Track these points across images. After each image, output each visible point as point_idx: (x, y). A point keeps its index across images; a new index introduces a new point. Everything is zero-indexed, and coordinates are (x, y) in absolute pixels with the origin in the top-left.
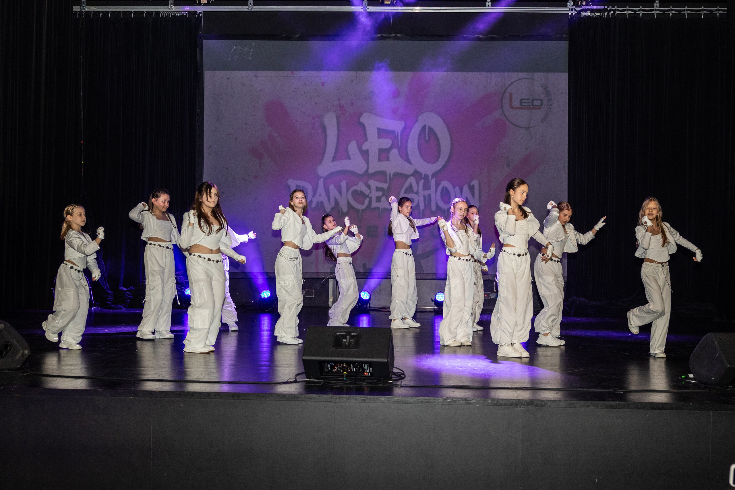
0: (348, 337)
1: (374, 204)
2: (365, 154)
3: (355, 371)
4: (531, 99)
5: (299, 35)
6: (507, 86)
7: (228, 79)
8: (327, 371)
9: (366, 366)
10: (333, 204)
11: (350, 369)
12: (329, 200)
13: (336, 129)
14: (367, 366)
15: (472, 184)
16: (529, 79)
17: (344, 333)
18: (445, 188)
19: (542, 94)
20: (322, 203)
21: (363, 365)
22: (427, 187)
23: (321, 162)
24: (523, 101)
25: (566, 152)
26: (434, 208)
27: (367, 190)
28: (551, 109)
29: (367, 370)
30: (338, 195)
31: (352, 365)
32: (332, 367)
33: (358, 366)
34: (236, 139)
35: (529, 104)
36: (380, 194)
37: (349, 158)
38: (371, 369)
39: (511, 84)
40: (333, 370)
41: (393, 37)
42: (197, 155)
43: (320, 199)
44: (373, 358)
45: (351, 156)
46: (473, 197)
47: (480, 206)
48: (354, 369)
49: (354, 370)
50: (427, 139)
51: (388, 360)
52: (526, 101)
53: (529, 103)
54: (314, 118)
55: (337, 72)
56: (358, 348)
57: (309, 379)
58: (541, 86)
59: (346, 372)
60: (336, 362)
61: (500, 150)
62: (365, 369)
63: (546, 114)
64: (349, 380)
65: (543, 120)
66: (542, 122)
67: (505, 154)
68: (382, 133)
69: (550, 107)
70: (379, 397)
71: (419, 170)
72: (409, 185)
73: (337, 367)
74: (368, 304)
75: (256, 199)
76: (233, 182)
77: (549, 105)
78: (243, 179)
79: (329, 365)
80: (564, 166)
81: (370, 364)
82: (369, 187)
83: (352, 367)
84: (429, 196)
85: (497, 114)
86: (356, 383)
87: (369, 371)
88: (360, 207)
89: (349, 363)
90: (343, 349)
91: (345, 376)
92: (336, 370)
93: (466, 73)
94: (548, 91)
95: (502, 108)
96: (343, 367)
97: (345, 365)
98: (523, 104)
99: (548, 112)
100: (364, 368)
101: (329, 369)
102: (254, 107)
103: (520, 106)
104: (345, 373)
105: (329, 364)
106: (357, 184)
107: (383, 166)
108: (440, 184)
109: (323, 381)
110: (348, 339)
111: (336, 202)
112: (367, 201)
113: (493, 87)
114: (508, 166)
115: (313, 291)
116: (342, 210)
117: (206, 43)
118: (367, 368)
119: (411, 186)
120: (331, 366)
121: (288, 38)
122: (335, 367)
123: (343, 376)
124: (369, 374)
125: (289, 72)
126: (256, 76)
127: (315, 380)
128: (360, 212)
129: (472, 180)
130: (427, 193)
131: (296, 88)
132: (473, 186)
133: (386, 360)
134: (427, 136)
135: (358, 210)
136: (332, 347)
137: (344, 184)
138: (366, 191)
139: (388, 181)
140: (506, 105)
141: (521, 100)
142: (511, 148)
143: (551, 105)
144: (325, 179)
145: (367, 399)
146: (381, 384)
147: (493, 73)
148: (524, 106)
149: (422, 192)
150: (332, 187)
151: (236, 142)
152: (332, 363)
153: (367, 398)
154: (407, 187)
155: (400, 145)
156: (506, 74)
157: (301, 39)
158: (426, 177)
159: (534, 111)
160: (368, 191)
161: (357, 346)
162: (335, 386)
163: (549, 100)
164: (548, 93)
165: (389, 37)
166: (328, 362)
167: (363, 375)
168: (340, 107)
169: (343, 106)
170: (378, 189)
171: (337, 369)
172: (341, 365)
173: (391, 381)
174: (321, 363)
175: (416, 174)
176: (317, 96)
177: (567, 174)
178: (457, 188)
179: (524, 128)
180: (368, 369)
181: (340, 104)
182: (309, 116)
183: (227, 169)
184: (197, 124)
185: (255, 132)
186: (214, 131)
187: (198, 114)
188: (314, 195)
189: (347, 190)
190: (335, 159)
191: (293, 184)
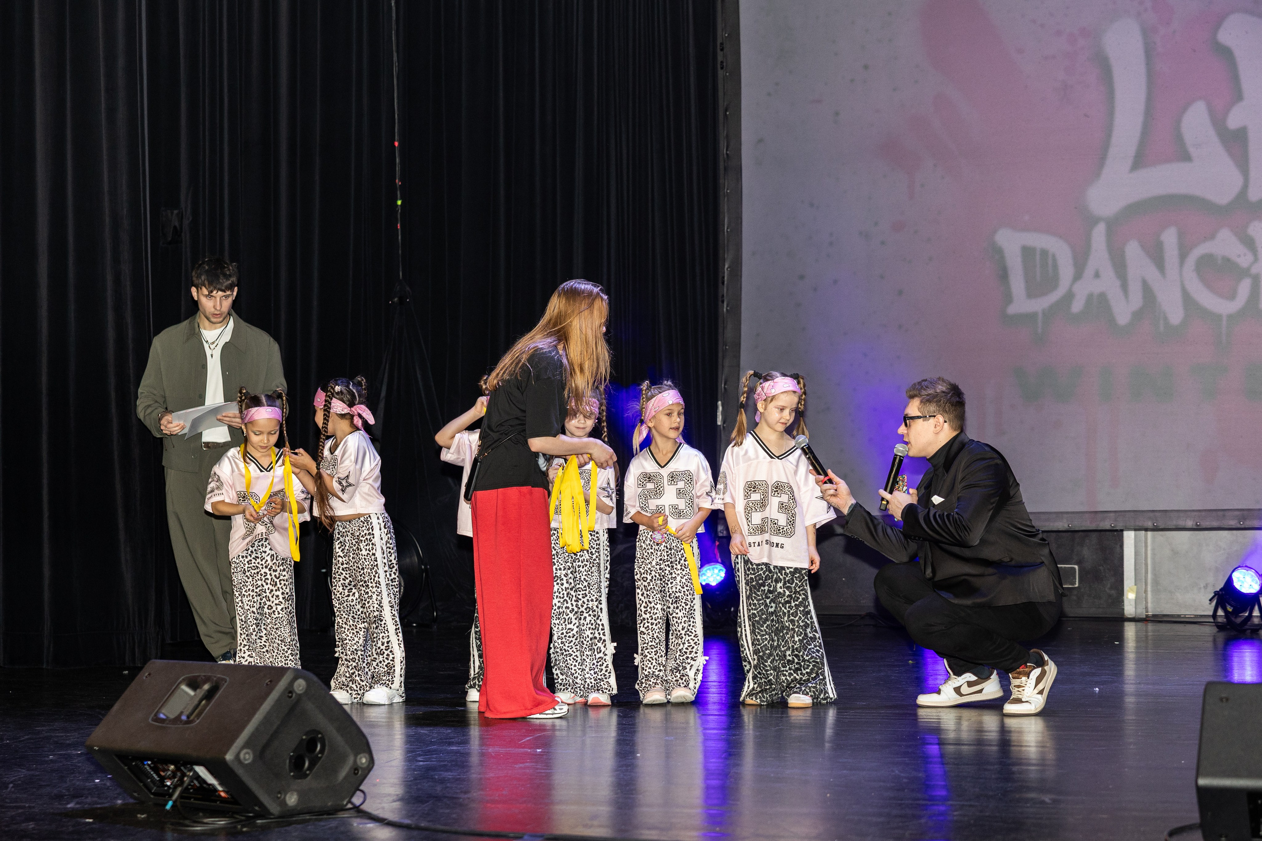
2: (1236, 142)
10: (1136, 300)
12: (1124, 287)
13: (1142, 69)
20: (1103, 297)
23: (1097, 173)
27: (1245, 255)
30: (1151, 273)
34: (837, 114)
37: (1185, 157)
42: (722, 167)
43: (1096, 287)
45: (1192, 150)
54: (1072, 39)
74: (1256, 608)
75: (900, 293)
76: (831, 244)
78: (860, 233)
82: (1249, 243)
88: (1224, 307)
102: (890, 14)
106: (1212, 237)
111: (1148, 293)
112: (1244, 288)
115: (1074, 569)
116: (1166, 319)
128: (1224, 323)
135: (1219, 317)
137: (1170, 238)
138: (1244, 259)
144: (1114, 225)
150: (1133, 250)
151: (836, 122)
160: (1250, 257)
182: (1059, 33)
183: (812, 205)
184: (720, 73)
185: (895, 90)
186: (769, 94)
187: (722, 44)
188: (1078, 276)
189: (1183, 257)
190: (1140, 161)
191: (1011, 241)
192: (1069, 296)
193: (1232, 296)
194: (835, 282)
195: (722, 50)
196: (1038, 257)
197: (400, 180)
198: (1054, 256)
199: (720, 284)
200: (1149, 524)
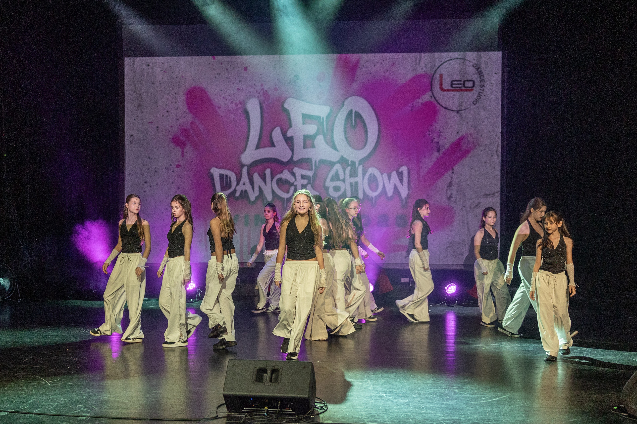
2: (289, 141)
4: (463, 81)
6: (436, 67)
7: (148, 65)
10: (257, 193)
12: (253, 188)
13: (259, 115)
15: (400, 170)
16: (461, 59)
18: (372, 175)
19: (474, 74)
20: (246, 191)
22: (354, 174)
23: (244, 150)
24: (454, 83)
25: (500, 135)
28: (483, 90)
30: (262, 184)
34: (158, 127)
35: (460, 86)
36: (305, 182)
37: (273, 145)
39: (441, 65)
43: (244, 188)
45: (275, 143)
46: (402, 183)
47: (409, 193)
50: (353, 124)
52: (457, 82)
53: (460, 84)
54: (236, 104)
55: (260, 56)
58: (473, 66)
61: (429, 135)
63: (478, 96)
65: (475, 103)
66: (474, 104)
67: (435, 138)
68: (307, 119)
69: (482, 89)
71: (346, 156)
72: (335, 172)
75: (179, 188)
76: (156, 171)
77: (482, 86)
78: (166, 168)
80: (497, 151)
82: (293, 174)
84: (356, 183)
85: (427, 97)
88: (285, 196)
93: (394, 54)
94: (481, 71)
95: (431, 90)
98: (454, 86)
99: (480, 94)
102: (176, 94)
103: (450, 88)
106: (282, 172)
107: (309, 153)
108: (367, 171)
111: (261, 191)
112: (292, 189)
113: (422, 69)
114: (438, 150)
116: (266, 199)
119: (337, 173)
125: (211, 57)
126: (177, 62)
128: (285, 201)
129: (401, 166)
130: (353, 180)
131: (217, 74)
132: (402, 172)
134: (353, 121)
135: (284, 199)
137: (268, 172)
138: (291, 179)
139: (314, 169)
140: (436, 88)
141: (452, 82)
142: (441, 132)
143: (484, 86)
144: (249, 167)
147: (422, 54)
148: (454, 87)
149: (349, 180)
150: (256, 176)
151: (157, 130)
154: (333, 174)
155: (325, 131)
156: (436, 54)
158: (353, 163)
159: (465, 92)
160: (294, 179)
163: (482, 81)
164: (480, 74)
168: (263, 92)
169: (266, 91)
170: (303, 177)
175: (343, 161)
176: (240, 81)
177: (500, 159)
178: (385, 175)
179: (456, 111)
181: (263, 89)
182: (232, 102)
183: (149, 158)
185: (177, 119)
186: (135, 120)
188: (238, 184)
189: (272, 179)
190: (258, 147)
191: (216, 172)
192: (235, 191)
193: (288, 192)
194: (157, 184)
196: (225, 177)
197: (5, 147)
198: (230, 178)
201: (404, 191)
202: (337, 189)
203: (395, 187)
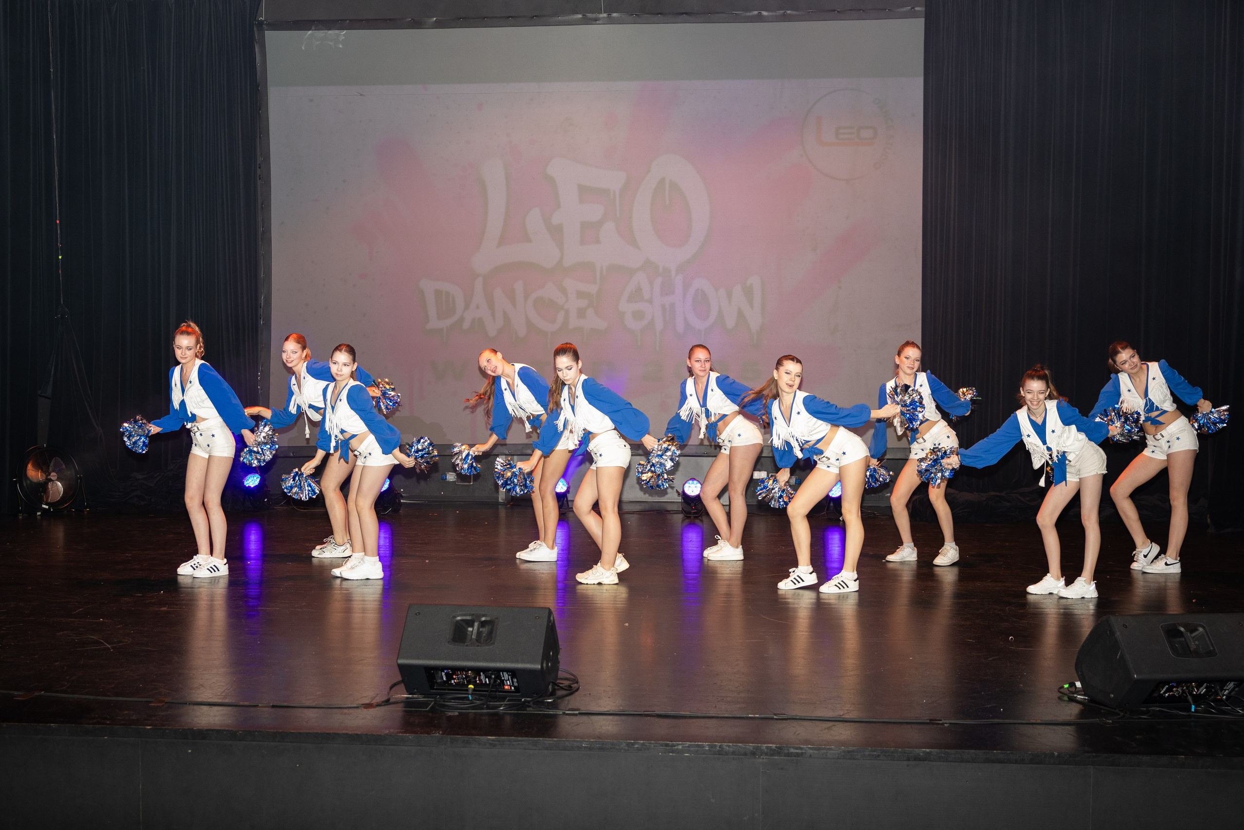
0: (476, 624)
1: (574, 322)
2: (556, 232)
3: (488, 682)
4: (856, 127)
5: (435, 19)
6: (810, 105)
7: (311, 101)
8: (440, 682)
9: (505, 676)
10: (500, 322)
11: (480, 680)
12: (493, 315)
13: (505, 188)
14: (507, 675)
15: (748, 283)
16: (852, 89)
17: (468, 618)
18: (700, 291)
19: (875, 116)
20: (481, 320)
21: (501, 674)
22: (667, 289)
23: (478, 248)
24: (841, 131)
26: (680, 327)
28: (892, 144)
29: (508, 682)
30: (509, 307)
31: (481, 673)
32: (450, 677)
33: (493, 676)
34: (328, 208)
35: (852, 136)
36: (583, 303)
37: (529, 240)
38: (515, 680)
39: (817, 101)
40: (451, 681)
41: (604, 18)
42: (260, 236)
43: (477, 314)
44: (517, 662)
45: (532, 236)
46: (752, 306)
47: (763, 322)
48: (487, 679)
49: (486, 682)
50: (667, 202)
51: (542, 666)
52: (846, 131)
53: (852, 133)
54: (464, 169)
55: (505, 84)
56: (493, 644)
57: (411, 696)
58: (874, 102)
59: (473, 685)
60: (455, 670)
61: (798, 221)
62: (504, 680)
63: (882, 154)
64: (477, 700)
65: (878, 165)
66: (876, 168)
67: (808, 228)
68: (585, 193)
69: (890, 141)
70: (520, 738)
71: (653, 259)
72: (636, 286)
73: (457, 676)
75: (364, 315)
76: (324, 285)
77: (889, 137)
78: (341, 279)
79: (443, 674)
80: (915, 249)
81: (513, 673)
82: (564, 291)
83: (482, 677)
84: (672, 305)
85: (794, 156)
86: (488, 708)
87: (511, 683)
88: (550, 328)
89: (477, 671)
90: (467, 646)
91: (470, 692)
92: (455, 681)
93: (737, 81)
94: (887, 111)
95: (802, 144)
96: (467, 677)
97: (471, 673)
98: (841, 136)
99: (887, 150)
100: (503, 678)
101: (445, 679)
102: (358, 150)
103: (835, 140)
104: (471, 686)
105: (444, 672)
106: (543, 286)
107: (589, 253)
108: (691, 284)
109: (432, 701)
110: (476, 627)
111: (507, 318)
112: (561, 316)
113: (786, 107)
114: (814, 249)
116: (516, 333)
117: (271, 36)
118: (508, 678)
119: (639, 288)
120: (446, 674)
121: (417, 24)
122: (454, 677)
123: (467, 690)
124: (513, 688)
125: (419, 87)
126: (361, 95)
127: (421, 698)
128: (550, 336)
129: (749, 275)
130: (668, 300)
131: (431, 116)
132: (751, 285)
133: (539, 667)
134: (667, 198)
135: (547, 333)
136: (448, 642)
137: (519, 287)
138: (560, 299)
139: (598, 280)
140: (810, 140)
141: (838, 129)
142: (818, 217)
143: (892, 137)
144: (486, 278)
145: (499, 743)
146: (530, 707)
147: (786, 81)
148: (842, 139)
149: (659, 300)
150: (498, 294)
151: (327, 213)
152: (447, 670)
153: (497, 741)
154: (633, 289)
155: (618, 215)
156: (810, 81)
157: (439, 25)
158: (667, 271)
159: (862, 148)
160: (563, 299)
161: (490, 641)
162: (450, 714)
163: (889, 128)
164: (886, 116)
165: (596, 20)
166: (443, 669)
167: (502, 689)
168: (510, 147)
169: (516, 146)
170: (580, 295)
171: (458, 680)
172: (463, 673)
173: (550, 701)
174: (431, 672)
175: (649, 266)
176: (470, 128)
178: (722, 292)
179: (842, 180)
180: (511, 681)
181: (510, 143)
182: (456, 165)
183: (313, 262)
184: (259, 182)
187: (260, 164)
188: (467, 307)
189: (526, 298)
190: (502, 241)
191: (428, 287)
192: (462, 319)
193: (553, 321)
194: (327, 308)
195: (260, 168)
196: (444, 296)
197: (61, 244)
198: (453, 295)
199: (259, 308)
200: (507, 453)
201: (755, 320)
202: (638, 315)
203: (740, 314)
